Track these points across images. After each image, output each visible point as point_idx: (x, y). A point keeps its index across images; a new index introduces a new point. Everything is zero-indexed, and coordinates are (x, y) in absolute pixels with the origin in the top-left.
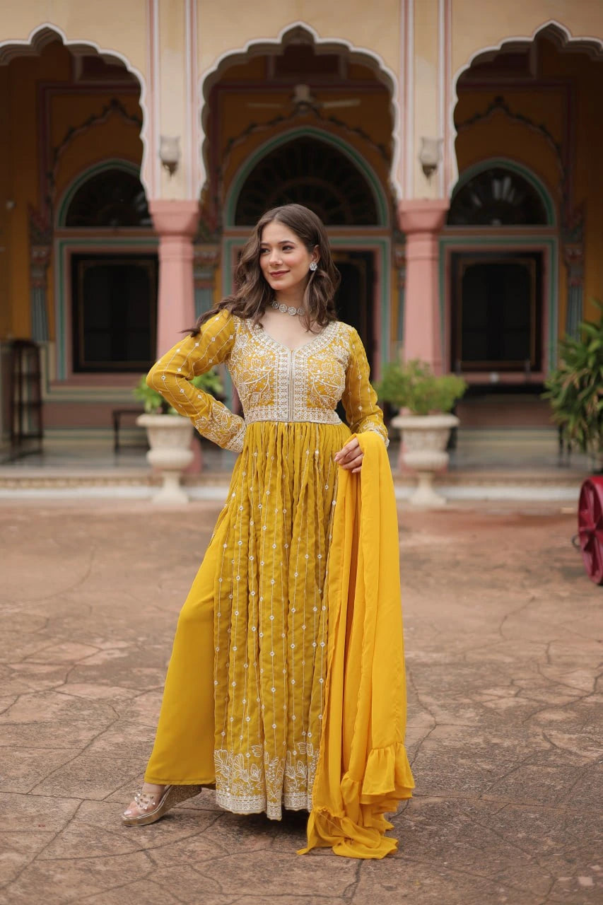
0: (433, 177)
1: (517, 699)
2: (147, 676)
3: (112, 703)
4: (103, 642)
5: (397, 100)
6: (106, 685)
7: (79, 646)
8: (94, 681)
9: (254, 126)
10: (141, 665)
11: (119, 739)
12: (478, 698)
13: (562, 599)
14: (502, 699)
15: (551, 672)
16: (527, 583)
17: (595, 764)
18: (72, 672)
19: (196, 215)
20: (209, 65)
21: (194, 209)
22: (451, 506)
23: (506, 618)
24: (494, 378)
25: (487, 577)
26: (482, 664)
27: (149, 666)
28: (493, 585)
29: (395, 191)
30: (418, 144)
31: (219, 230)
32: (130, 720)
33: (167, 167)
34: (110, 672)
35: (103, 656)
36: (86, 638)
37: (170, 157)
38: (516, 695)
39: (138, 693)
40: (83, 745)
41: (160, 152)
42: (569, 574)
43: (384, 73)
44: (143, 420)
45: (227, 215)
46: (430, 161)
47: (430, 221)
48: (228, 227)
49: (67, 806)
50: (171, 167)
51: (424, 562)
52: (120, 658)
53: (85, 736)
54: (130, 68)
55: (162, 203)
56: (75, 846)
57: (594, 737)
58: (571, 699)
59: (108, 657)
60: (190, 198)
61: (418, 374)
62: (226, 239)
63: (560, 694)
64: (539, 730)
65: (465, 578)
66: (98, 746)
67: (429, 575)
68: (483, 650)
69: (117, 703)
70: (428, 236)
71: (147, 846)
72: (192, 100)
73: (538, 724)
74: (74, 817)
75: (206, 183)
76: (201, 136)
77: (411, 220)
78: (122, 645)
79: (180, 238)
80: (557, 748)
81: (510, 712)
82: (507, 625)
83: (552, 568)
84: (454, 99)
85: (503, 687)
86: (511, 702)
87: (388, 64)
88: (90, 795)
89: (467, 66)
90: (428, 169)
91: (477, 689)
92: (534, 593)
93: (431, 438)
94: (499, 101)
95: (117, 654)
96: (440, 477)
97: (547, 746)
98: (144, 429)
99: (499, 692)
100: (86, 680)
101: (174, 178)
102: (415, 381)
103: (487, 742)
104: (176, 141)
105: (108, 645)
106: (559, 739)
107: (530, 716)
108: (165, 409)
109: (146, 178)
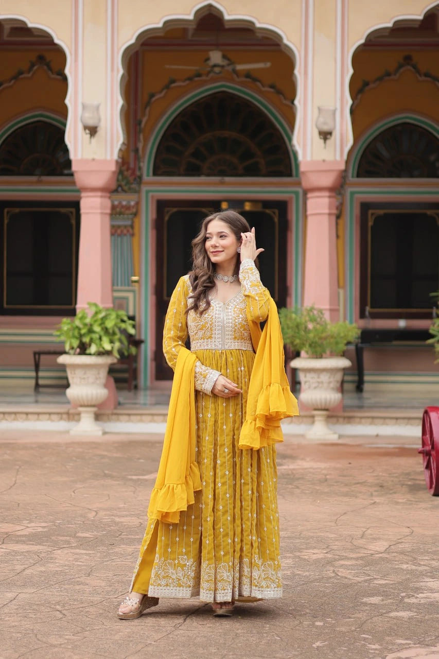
0: (328, 142)
1: (326, 555)
2: (62, 541)
3: (37, 553)
4: (29, 523)
5: (298, 71)
6: (33, 544)
7: (11, 525)
8: (24, 542)
9: (173, 81)
10: (58, 535)
11: (43, 569)
12: (298, 554)
13: (397, 503)
14: (316, 554)
15: (361, 542)
16: (375, 494)
17: (360, 583)
18: (7, 538)
19: (114, 173)
20: (128, 37)
21: (113, 168)
22: (340, 441)
23: (345, 513)
24: (402, 323)
25: (345, 489)
26: (312, 537)
27: (63, 536)
28: (346, 495)
29: (295, 154)
30: (316, 111)
31: (139, 180)
32: (50, 561)
33: (87, 131)
34: (34, 538)
35: (30, 530)
36: (18, 520)
37: (91, 123)
38: (327, 553)
39: (55, 548)
40: (18, 572)
41: (82, 117)
42: (414, 488)
43: (286, 46)
44: (62, 359)
45: (146, 165)
46: (326, 128)
47: (328, 180)
48: (148, 177)
49: (10, 595)
50: (92, 131)
51: (298, 479)
52: (41, 532)
53: (19, 568)
54: (56, 41)
55: (84, 161)
56: (17, 609)
57: (367, 572)
58: (364, 555)
59: (34, 531)
60: (109, 158)
61: (313, 320)
62: (144, 188)
63: (359, 553)
64: (332, 569)
65: (326, 490)
66: (28, 572)
67: (298, 487)
68: (316, 531)
69: (41, 553)
70: (327, 194)
71: (60, 609)
72: (112, 70)
73: (334, 566)
74: (14, 599)
75: (124, 143)
76: (120, 102)
77: (312, 179)
78: (43, 524)
79: (99, 194)
80: (339, 576)
81: (317, 561)
82: (342, 518)
83: (403, 485)
84: (350, 71)
85: (319, 549)
86: (321, 556)
87: (291, 39)
88: (24, 591)
89: (362, 41)
90: (325, 135)
91: (300, 550)
92: (377, 500)
93: (325, 378)
94: (408, 59)
95: (40, 530)
96: (332, 414)
97: (333, 575)
99: (315, 551)
100: (17, 542)
101: (94, 140)
102: (310, 326)
103: (293, 573)
104: (98, 108)
105: (33, 525)
106: (342, 572)
107: (330, 562)
108: (83, 349)
109: (69, 139)
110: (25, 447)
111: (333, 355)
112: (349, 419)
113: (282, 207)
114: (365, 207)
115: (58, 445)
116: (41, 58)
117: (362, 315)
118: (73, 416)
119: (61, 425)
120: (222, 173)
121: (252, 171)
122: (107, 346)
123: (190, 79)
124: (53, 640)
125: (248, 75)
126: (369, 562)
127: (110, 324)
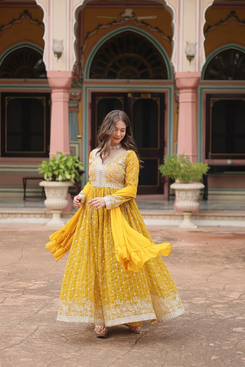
0: (192, 61)
1: (206, 301)
2: (56, 292)
3: (44, 300)
4: (35, 281)
5: (175, 21)
6: (40, 295)
7: (25, 283)
8: (35, 294)
9: (101, 25)
10: (53, 289)
11: (49, 310)
12: (190, 300)
13: (239, 268)
14: (200, 301)
15: (223, 293)
16: (225, 262)
17: (229, 319)
18: (25, 291)
19: (70, 78)
21: (70, 76)
22: (199, 230)
23: (211, 275)
24: (229, 162)
25: (207, 260)
26: (196, 290)
27: (56, 289)
28: (209, 263)
29: (173, 67)
30: (185, 44)
31: (81, 81)
32: (52, 305)
33: (56, 55)
34: (40, 291)
35: (36, 286)
36: (28, 280)
37: (58, 50)
38: (206, 300)
39: (54, 297)
40: (36, 312)
41: (53, 47)
43: (168, 7)
44: (42, 184)
45: (86, 73)
46: (191, 54)
47: (191, 83)
48: (86, 79)
49: (34, 327)
50: (59, 55)
51: (180, 253)
52: (43, 287)
53: (35, 310)
54: (38, 4)
55: (54, 72)
56: (40, 336)
57: (231, 312)
58: (228, 301)
59: (39, 286)
60: (68, 70)
61: (183, 162)
62: (84, 86)
63: (224, 300)
64: (211, 310)
65: (197, 260)
66: (41, 312)
67: (181, 259)
68: (197, 286)
69: (45, 300)
70: (190, 90)
71: (64, 336)
72: (70, 20)
73: (212, 308)
74: (37, 329)
75: (76, 62)
76: (74, 38)
77: (182, 83)
78: (44, 282)
79: (62, 90)
80: (216, 314)
81: (202, 305)
82: (210, 278)
83: (239, 257)
84: (204, 21)
85: (201, 297)
86: (203, 302)
87: (170, 3)
88: (41, 324)
89: (211, 4)
90: (190, 58)
91: (191, 298)
92: (227, 266)
93: (190, 194)
94: (233, 13)
95: (42, 285)
96: (195, 214)
97: (213, 314)
98: (43, 188)
99: (199, 299)
100: (31, 293)
101: (60, 60)
102: (182, 165)
103: (190, 313)
104: (62, 42)
105: (37, 282)
106: (218, 312)
107: (209, 306)
108: (54, 178)
109: (45, 59)
110: (23, 234)
111: (194, 181)
112: (203, 217)
113: (162, 96)
114: (209, 96)
115: (41, 232)
116: (26, 12)
117: (207, 157)
118: (47, 215)
119: (42, 220)
120: (129, 77)
121: (145, 76)
122: (68, 177)
123: (110, 24)
124: (64, 355)
125: (143, 22)
126: (231, 305)
127: (69, 164)
